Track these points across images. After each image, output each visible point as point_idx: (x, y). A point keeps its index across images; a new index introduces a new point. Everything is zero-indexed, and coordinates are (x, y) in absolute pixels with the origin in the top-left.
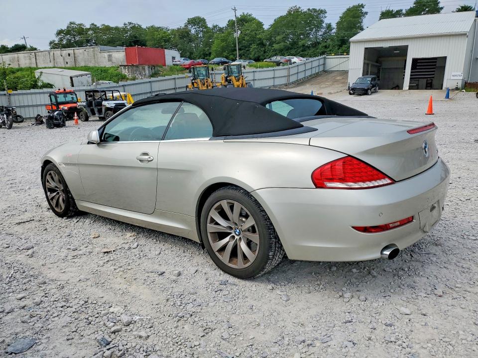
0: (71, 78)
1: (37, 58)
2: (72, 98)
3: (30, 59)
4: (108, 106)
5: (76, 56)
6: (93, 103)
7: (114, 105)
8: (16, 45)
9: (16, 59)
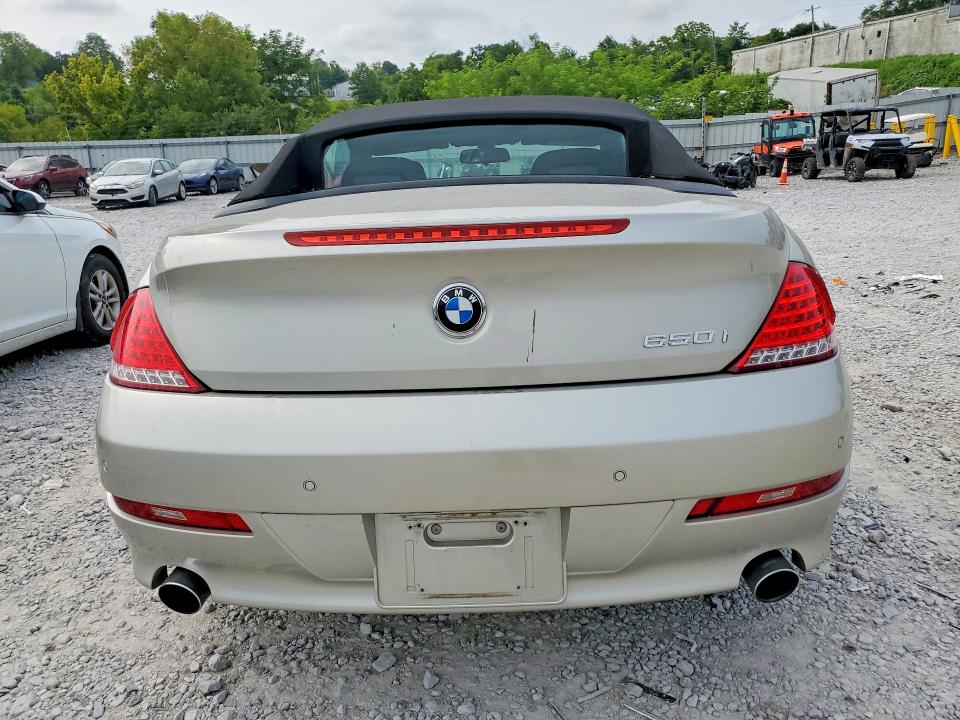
0: (830, 86)
1: (815, 49)
2: (808, 128)
3: (802, 52)
4: (857, 145)
5: (894, 34)
6: (831, 138)
7: (871, 144)
8: (798, 26)
9: (778, 55)
